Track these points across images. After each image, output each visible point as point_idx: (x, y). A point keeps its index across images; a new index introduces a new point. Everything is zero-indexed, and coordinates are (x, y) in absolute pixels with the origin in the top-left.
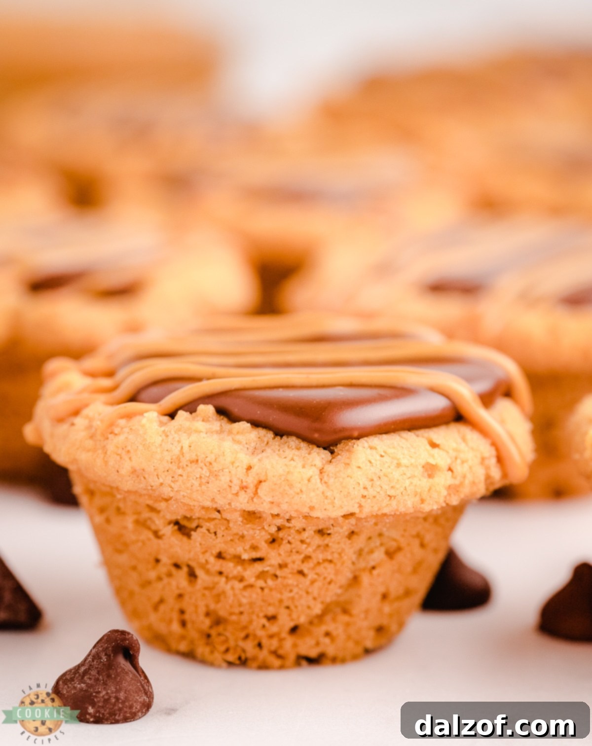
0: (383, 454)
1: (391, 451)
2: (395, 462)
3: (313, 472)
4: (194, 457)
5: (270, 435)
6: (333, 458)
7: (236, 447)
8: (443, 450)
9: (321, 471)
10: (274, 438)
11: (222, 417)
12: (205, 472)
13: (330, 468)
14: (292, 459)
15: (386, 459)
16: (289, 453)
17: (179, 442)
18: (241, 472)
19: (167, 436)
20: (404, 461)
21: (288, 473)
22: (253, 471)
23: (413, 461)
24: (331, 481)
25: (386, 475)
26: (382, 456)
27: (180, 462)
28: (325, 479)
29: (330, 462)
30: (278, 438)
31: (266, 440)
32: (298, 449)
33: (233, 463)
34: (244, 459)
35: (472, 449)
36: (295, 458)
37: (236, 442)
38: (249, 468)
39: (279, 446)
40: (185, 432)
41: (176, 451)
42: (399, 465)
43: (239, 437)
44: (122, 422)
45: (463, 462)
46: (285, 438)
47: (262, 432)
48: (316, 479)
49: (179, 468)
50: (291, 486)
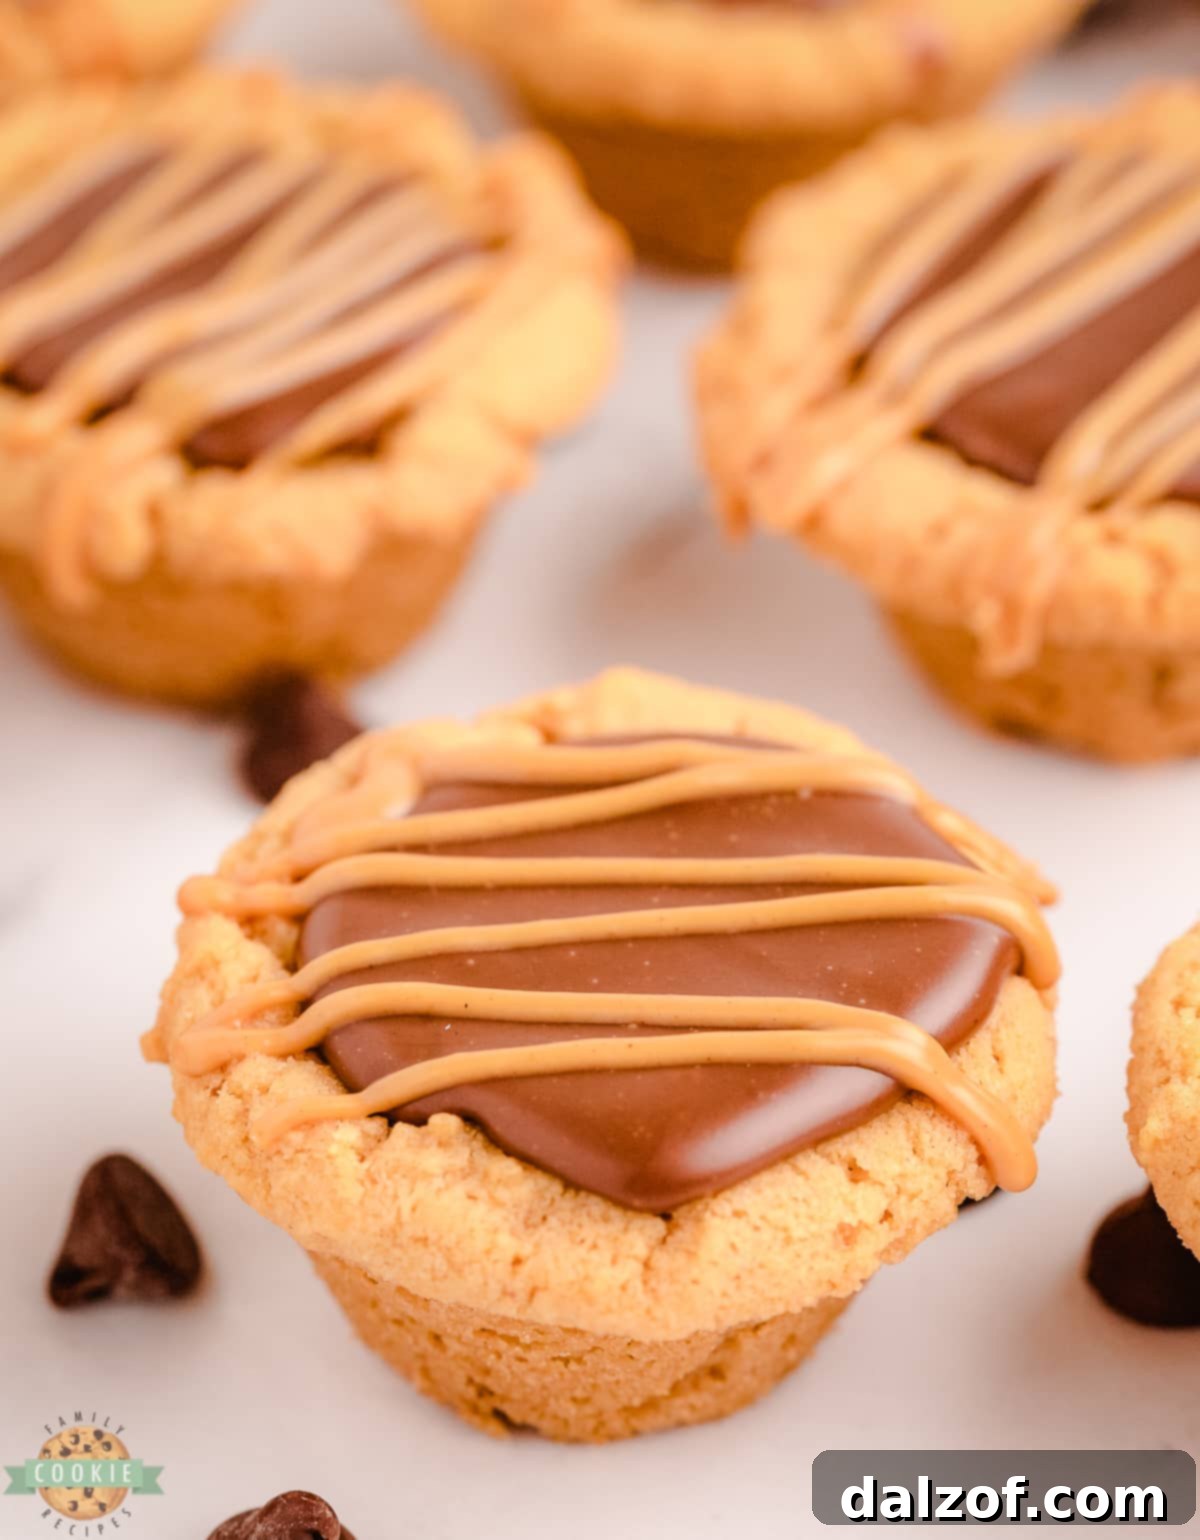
0: (759, 1223)
1: (775, 1215)
2: (781, 1235)
3: (630, 1270)
4: (420, 1234)
5: (556, 1188)
6: (670, 1232)
7: (496, 1217)
8: (876, 1183)
9: (647, 1265)
10: (563, 1194)
11: (474, 1132)
12: (440, 1263)
13: (662, 1260)
14: (594, 1247)
15: (766, 1235)
16: (591, 1231)
17: (396, 1197)
18: (502, 1269)
19: (374, 1182)
20: (798, 1232)
21: (587, 1278)
22: (525, 1269)
23: (814, 1228)
24: (664, 1288)
25: (762, 1266)
26: (756, 1229)
27: (395, 1237)
28: (653, 1283)
29: (664, 1241)
30: (571, 1193)
31: (548, 1196)
32: (606, 1219)
33: (488, 1252)
34: (508, 1245)
35: (931, 1162)
36: (601, 1243)
37: (496, 1203)
38: (517, 1261)
39: (573, 1211)
40: (404, 1176)
41: (389, 1219)
42: (788, 1241)
43: (503, 1194)
44: (297, 1138)
45: (912, 1197)
46: (583, 1194)
47: (542, 1180)
48: (638, 1284)
49: (395, 1245)
50: (590, 1300)
